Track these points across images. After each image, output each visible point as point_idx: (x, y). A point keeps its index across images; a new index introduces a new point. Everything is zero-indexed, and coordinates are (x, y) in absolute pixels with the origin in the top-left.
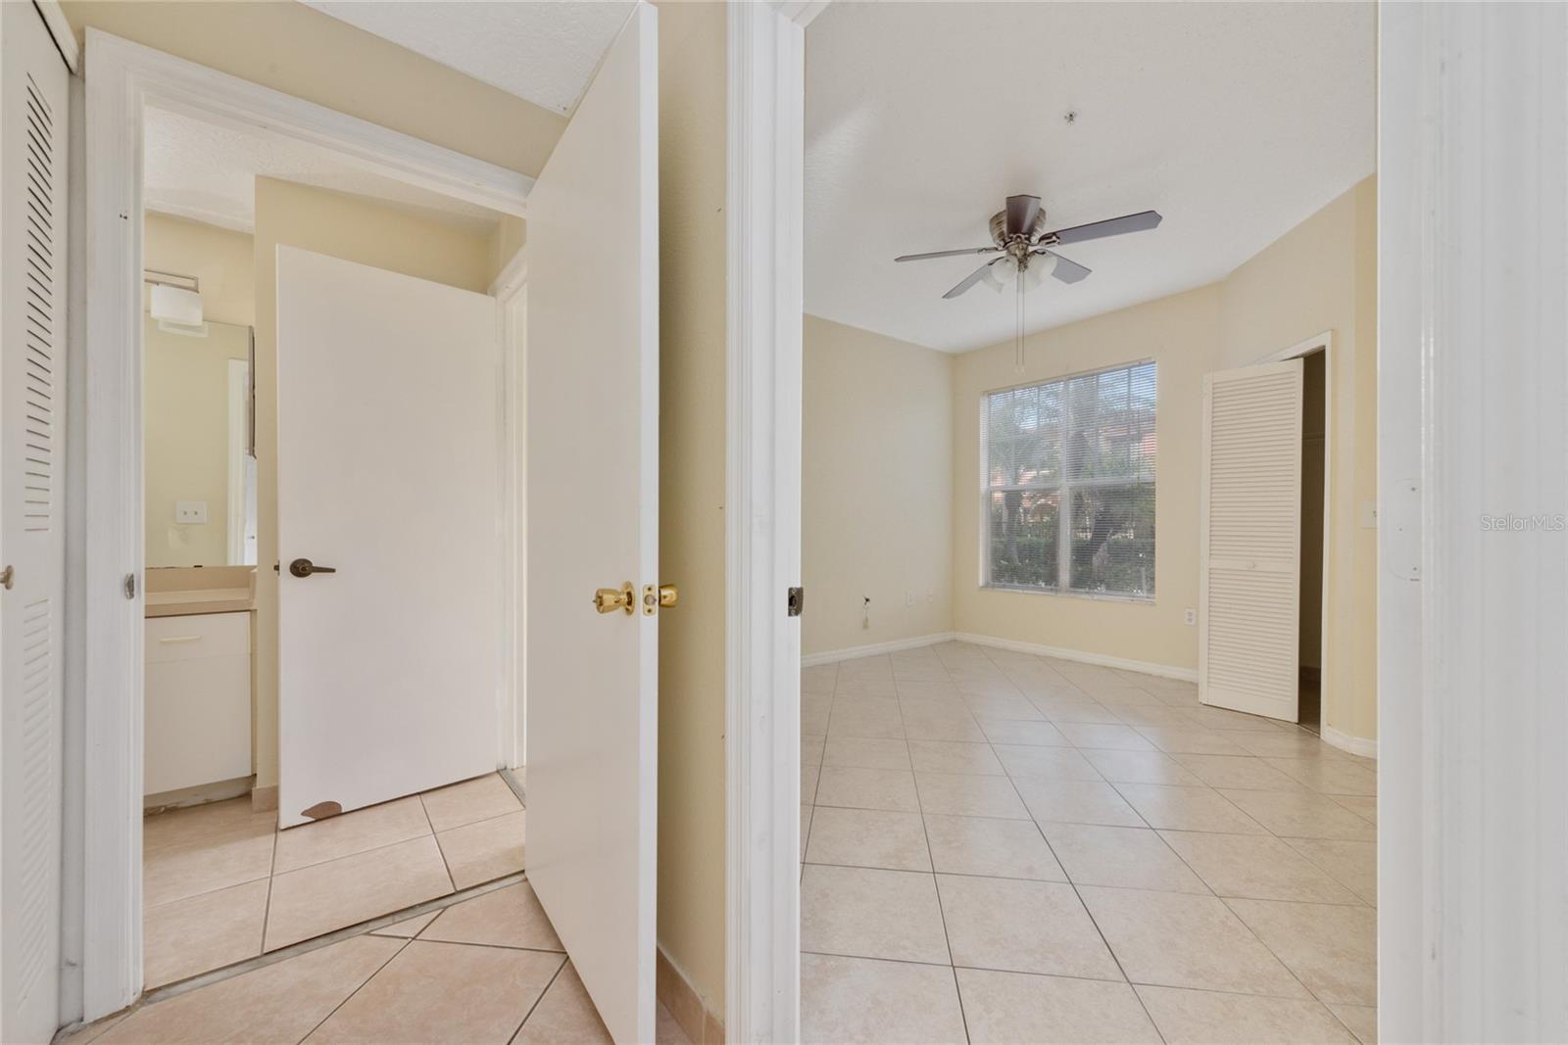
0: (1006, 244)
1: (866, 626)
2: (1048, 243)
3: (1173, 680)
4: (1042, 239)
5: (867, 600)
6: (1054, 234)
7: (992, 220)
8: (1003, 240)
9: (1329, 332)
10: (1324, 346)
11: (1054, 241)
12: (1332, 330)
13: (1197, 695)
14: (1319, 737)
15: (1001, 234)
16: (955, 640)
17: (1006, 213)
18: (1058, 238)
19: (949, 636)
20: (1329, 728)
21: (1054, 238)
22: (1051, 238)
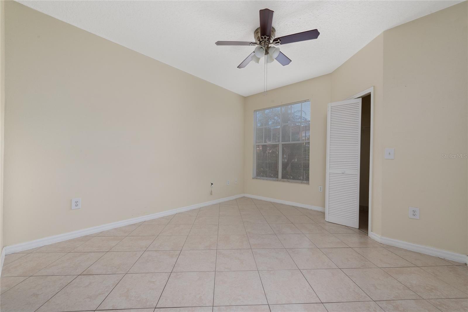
0: (260, 42)
1: (211, 194)
2: (276, 43)
3: (315, 211)
4: (274, 40)
5: (212, 184)
6: (279, 38)
7: (255, 32)
8: (259, 40)
9: (373, 87)
10: (370, 93)
11: (278, 42)
12: (374, 86)
13: (324, 218)
14: (368, 235)
15: (258, 37)
16: (244, 197)
17: (260, 28)
18: (280, 41)
19: (242, 195)
20: (372, 232)
21: (279, 41)
22: (277, 40)
